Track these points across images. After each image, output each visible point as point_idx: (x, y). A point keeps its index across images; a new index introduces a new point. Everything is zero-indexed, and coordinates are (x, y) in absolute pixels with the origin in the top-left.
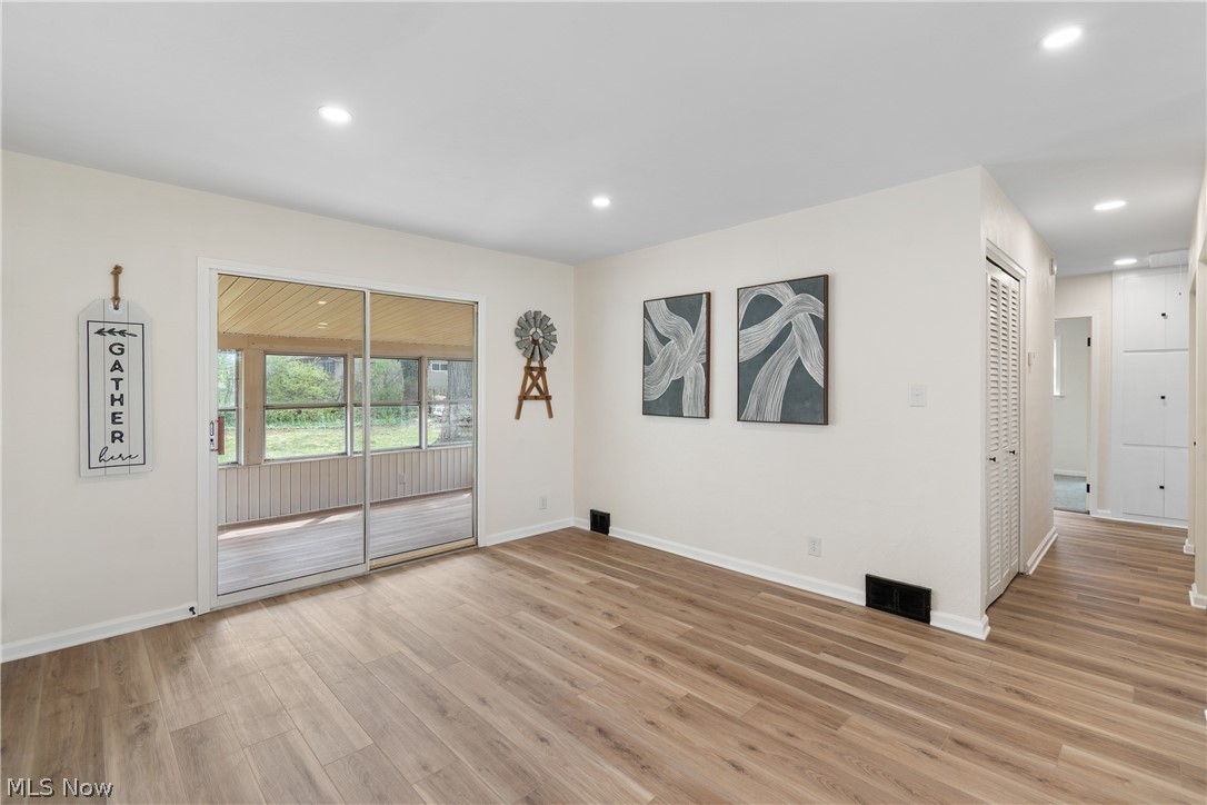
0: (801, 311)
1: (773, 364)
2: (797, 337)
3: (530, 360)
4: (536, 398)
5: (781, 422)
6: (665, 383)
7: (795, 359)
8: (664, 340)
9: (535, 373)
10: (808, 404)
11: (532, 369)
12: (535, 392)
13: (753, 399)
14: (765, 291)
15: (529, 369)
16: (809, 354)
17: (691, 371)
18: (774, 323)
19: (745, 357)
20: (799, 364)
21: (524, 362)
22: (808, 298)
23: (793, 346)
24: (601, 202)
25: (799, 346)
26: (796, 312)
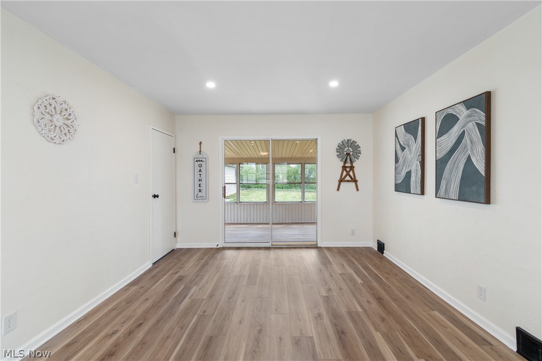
0: (471, 121)
1: (454, 160)
2: (468, 140)
3: (345, 162)
4: (348, 181)
5: (458, 200)
6: (403, 174)
7: (466, 156)
8: (403, 149)
9: (348, 169)
10: (474, 188)
11: (346, 167)
12: (348, 178)
13: (443, 183)
14: (450, 111)
15: (344, 168)
16: (475, 152)
17: (415, 167)
18: (455, 131)
19: (440, 156)
20: (469, 159)
21: (342, 164)
22: (475, 111)
23: (466, 147)
24: (334, 84)
25: (469, 147)
26: (468, 123)
